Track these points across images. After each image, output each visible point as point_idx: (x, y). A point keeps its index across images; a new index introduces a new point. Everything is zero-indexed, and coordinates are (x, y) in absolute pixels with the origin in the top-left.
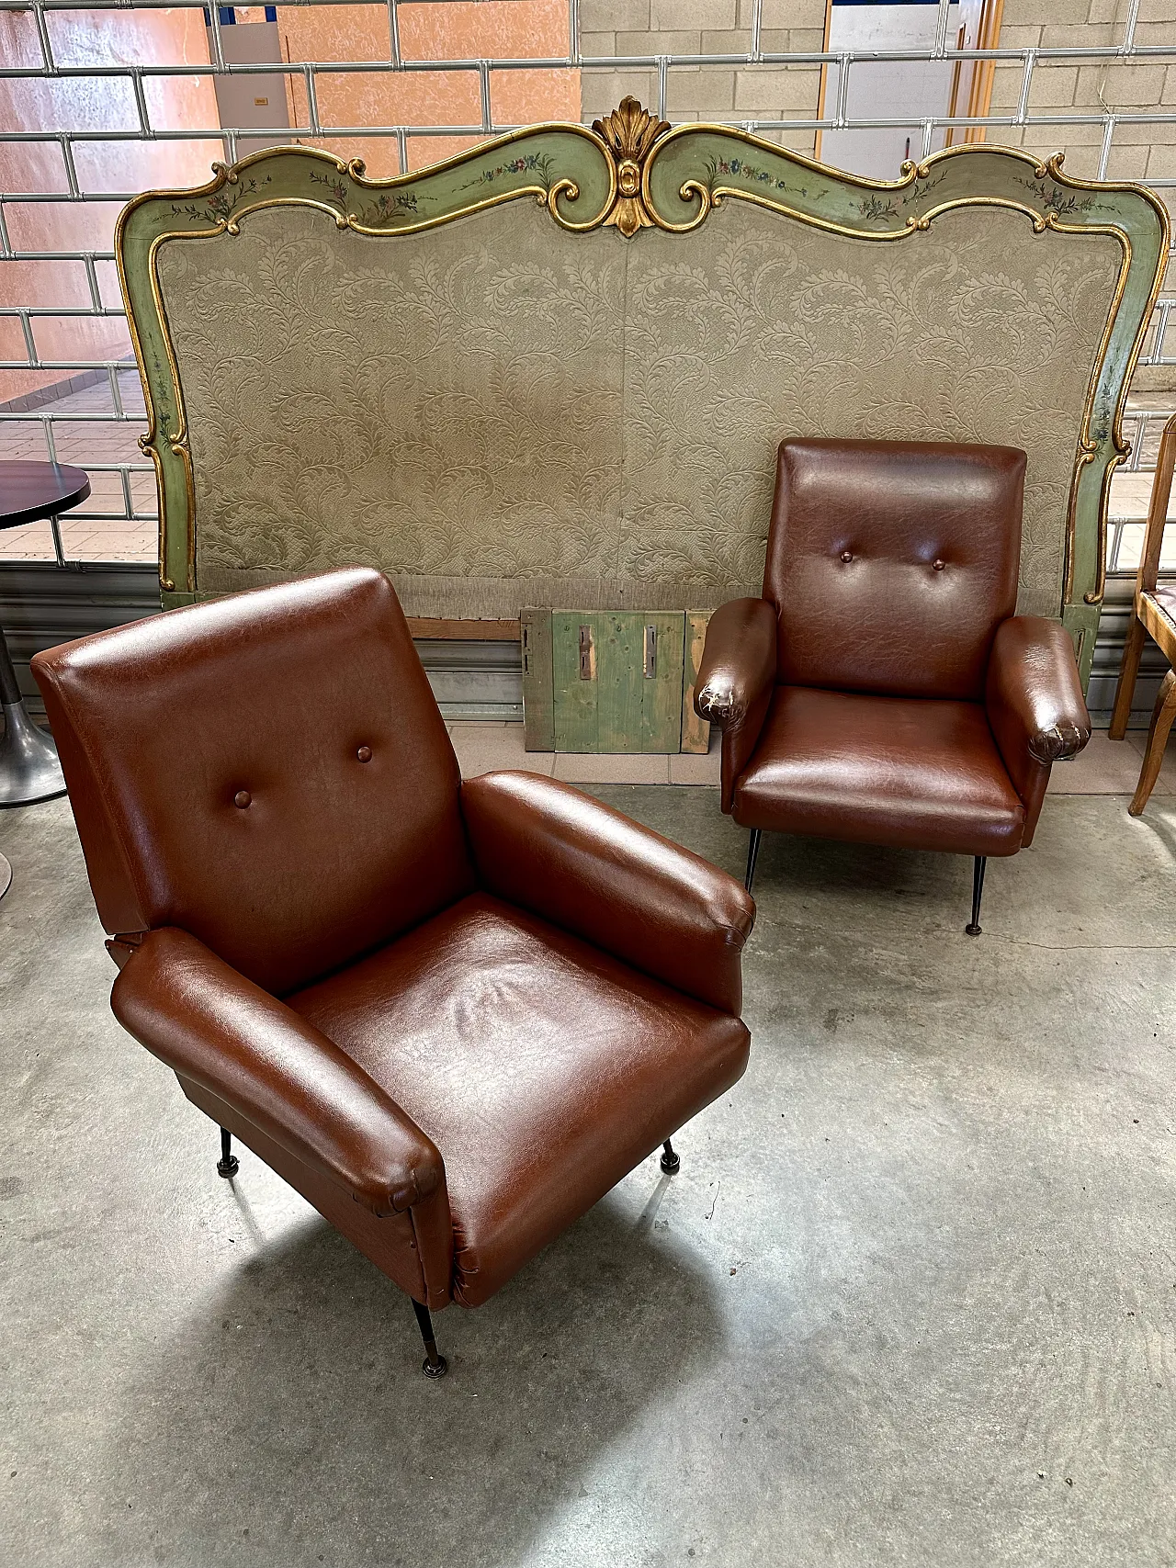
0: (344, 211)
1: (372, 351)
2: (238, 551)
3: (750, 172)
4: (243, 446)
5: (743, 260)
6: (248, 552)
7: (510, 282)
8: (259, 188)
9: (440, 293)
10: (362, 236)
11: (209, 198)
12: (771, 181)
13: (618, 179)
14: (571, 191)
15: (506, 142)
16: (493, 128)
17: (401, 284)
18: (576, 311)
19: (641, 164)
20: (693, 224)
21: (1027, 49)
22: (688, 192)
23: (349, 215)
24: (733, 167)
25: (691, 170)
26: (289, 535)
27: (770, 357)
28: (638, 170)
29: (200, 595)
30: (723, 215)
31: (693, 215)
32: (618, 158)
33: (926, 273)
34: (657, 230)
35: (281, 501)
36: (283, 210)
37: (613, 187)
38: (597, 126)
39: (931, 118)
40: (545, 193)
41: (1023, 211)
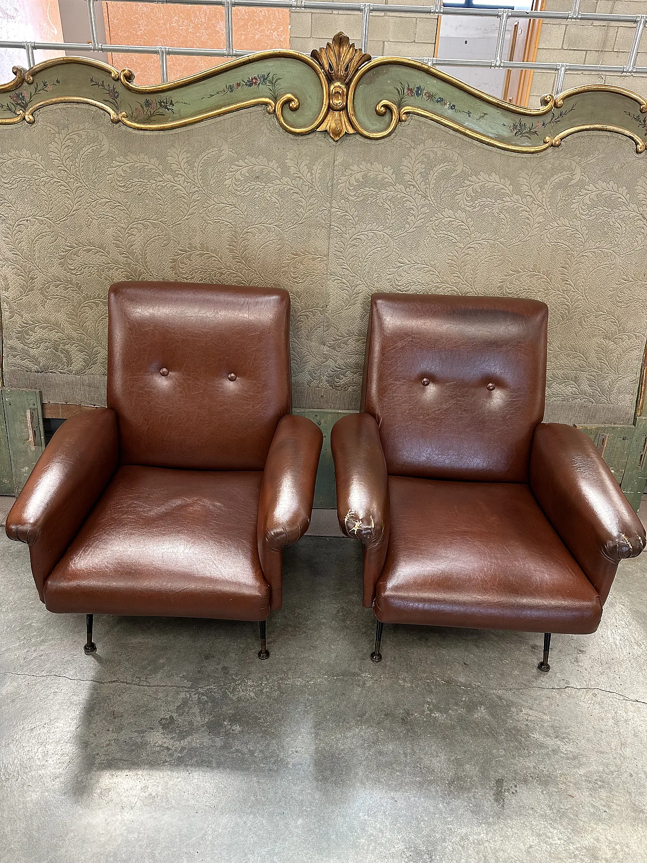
0: (117, 109)
1: (137, 217)
2: (35, 360)
3: (430, 96)
4: (38, 283)
5: (422, 162)
6: (42, 361)
7: (244, 170)
8: (50, 88)
9: (191, 175)
10: (130, 130)
11: (9, 94)
12: (445, 104)
13: (330, 96)
14: (293, 103)
15: (244, 62)
16: (234, 52)
17: (161, 167)
18: (295, 195)
19: (348, 85)
20: (385, 133)
21: (640, 15)
22: (382, 108)
23: (121, 113)
24: (417, 92)
25: (385, 92)
26: (73, 349)
27: (439, 235)
28: (345, 90)
29: (5, 391)
30: (408, 127)
31: (385, 127)
32: (330, 80)
33: (557, 178)
34: (358, 137)
35: (67, 325)
36: (69, 106)
37: (325, 102)
38: (314, 54)
39: (565, 64)
40: (274, 104)
41: (630, 137)
